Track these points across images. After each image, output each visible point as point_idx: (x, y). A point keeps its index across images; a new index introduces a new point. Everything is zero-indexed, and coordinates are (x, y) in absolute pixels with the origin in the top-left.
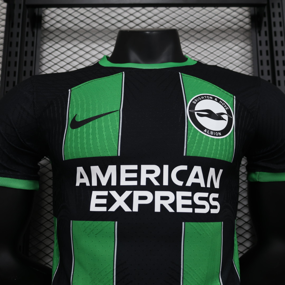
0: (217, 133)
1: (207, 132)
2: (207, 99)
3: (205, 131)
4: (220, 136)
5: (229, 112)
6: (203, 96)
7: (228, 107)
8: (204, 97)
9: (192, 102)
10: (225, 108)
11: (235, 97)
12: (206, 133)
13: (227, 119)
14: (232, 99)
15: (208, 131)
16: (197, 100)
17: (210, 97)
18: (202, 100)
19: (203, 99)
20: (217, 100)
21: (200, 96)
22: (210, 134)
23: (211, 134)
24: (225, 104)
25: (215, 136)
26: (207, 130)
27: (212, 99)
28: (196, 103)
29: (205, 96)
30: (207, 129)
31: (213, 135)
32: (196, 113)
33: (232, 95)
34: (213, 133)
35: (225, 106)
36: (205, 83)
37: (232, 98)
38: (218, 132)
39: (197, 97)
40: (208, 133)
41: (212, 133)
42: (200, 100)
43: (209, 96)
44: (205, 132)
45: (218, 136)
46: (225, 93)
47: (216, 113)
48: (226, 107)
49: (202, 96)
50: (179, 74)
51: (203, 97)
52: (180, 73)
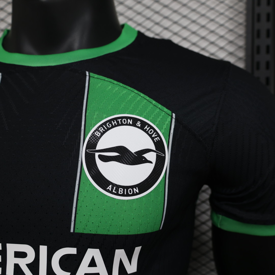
0: (130, 191)
1: (112, 190)
2: (122, 124)
3: (110, 188)
4: (137, 194)
5: (159, 146)
6: (116, 119)
7: (159, 136)
8: (118, 122)
9: (93, 134)
10: (153, 139)
11: (174, 115)
12: (111, 192)
13: (154, 161)
14: (170, 120)
15: (115, 188)
16: (104, 128)
17: (129, 120)
18: (113, 127)
19: (116, 126)
20: (139, 125)
21: (110, 121)
22: (117, 194)
23: (119, 193)
24: (155, 131)
25: (128, 195)
26: (112, 187)
27: (131, 123)
28: (100, 134)
29: (119, 120)
30: (114, 185)
31: (123, 195)
32: (97, 154)
33: (169, 112)
34: (124, 191)
35: (153, 136)
36: (125, 91)
37: (170, 117)
38: (132, 187)
39: (105, 123)
40: (114, 191)
41: (122, 191)
42: (109, 129)
43: (127, 118)
44: (108, 191)
45: (133, 195)
46: (159, 108)
47: (135, 151)
48: (156, 137)
49: (113, 119)
50: (86, 75)
51: (116, 122)
52: (87, 73)
